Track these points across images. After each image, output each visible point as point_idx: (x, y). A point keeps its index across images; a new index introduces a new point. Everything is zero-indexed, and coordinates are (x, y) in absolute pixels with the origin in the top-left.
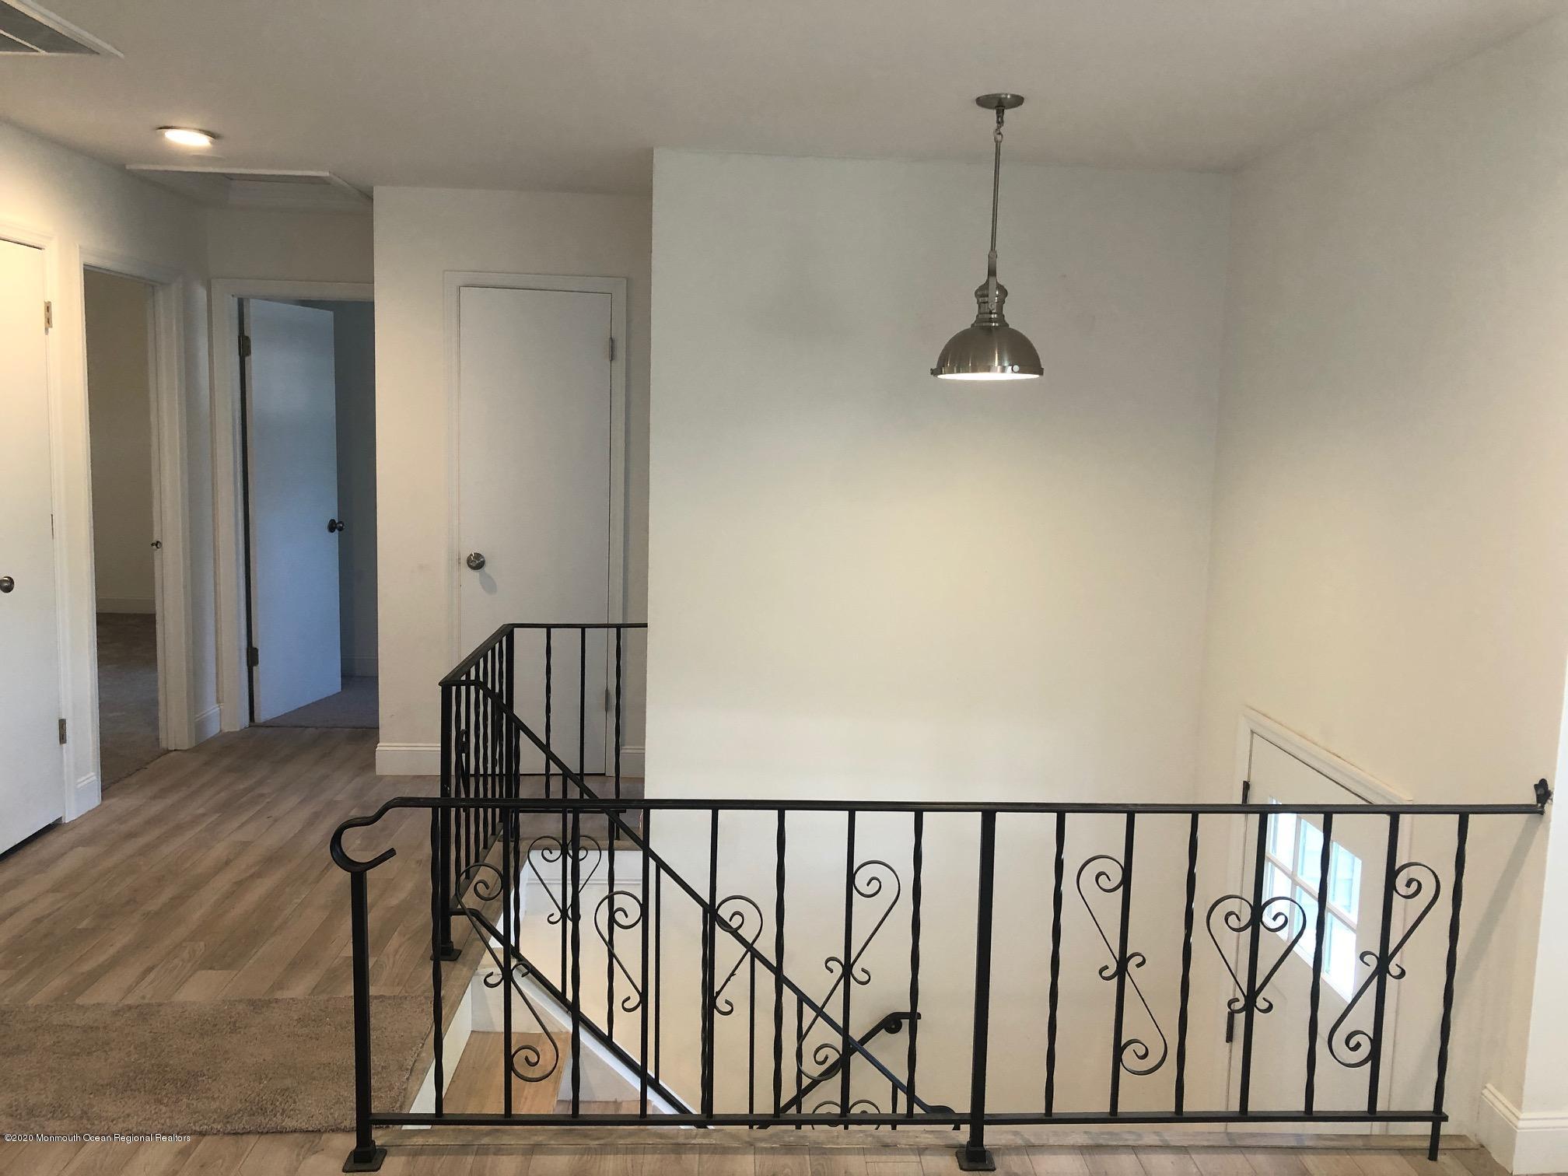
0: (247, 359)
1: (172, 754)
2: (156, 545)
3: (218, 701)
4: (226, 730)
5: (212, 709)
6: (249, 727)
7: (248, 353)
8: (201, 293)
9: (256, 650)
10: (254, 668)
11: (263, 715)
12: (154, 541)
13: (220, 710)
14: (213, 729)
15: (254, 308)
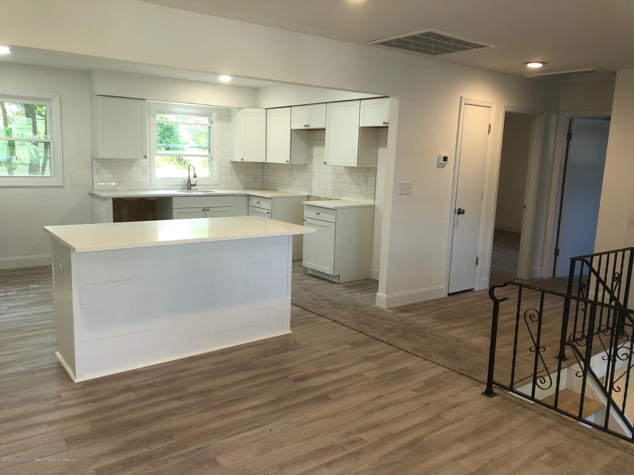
0: (570, 141)
1: (519, 280)
2: (525, 207)
3: (542, 266)
4: (543, 277)
5: (538, 268)
6: (552, 278)
7: (571, 139)
8: (554, 118)
9: (559, 250)
10: (557, 256)
11: (558, 275)
12: (524, 206)
13: (542, 269)
14: (538, 276)
15: (575, 122)
